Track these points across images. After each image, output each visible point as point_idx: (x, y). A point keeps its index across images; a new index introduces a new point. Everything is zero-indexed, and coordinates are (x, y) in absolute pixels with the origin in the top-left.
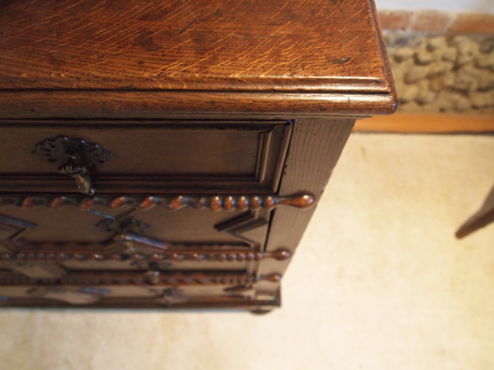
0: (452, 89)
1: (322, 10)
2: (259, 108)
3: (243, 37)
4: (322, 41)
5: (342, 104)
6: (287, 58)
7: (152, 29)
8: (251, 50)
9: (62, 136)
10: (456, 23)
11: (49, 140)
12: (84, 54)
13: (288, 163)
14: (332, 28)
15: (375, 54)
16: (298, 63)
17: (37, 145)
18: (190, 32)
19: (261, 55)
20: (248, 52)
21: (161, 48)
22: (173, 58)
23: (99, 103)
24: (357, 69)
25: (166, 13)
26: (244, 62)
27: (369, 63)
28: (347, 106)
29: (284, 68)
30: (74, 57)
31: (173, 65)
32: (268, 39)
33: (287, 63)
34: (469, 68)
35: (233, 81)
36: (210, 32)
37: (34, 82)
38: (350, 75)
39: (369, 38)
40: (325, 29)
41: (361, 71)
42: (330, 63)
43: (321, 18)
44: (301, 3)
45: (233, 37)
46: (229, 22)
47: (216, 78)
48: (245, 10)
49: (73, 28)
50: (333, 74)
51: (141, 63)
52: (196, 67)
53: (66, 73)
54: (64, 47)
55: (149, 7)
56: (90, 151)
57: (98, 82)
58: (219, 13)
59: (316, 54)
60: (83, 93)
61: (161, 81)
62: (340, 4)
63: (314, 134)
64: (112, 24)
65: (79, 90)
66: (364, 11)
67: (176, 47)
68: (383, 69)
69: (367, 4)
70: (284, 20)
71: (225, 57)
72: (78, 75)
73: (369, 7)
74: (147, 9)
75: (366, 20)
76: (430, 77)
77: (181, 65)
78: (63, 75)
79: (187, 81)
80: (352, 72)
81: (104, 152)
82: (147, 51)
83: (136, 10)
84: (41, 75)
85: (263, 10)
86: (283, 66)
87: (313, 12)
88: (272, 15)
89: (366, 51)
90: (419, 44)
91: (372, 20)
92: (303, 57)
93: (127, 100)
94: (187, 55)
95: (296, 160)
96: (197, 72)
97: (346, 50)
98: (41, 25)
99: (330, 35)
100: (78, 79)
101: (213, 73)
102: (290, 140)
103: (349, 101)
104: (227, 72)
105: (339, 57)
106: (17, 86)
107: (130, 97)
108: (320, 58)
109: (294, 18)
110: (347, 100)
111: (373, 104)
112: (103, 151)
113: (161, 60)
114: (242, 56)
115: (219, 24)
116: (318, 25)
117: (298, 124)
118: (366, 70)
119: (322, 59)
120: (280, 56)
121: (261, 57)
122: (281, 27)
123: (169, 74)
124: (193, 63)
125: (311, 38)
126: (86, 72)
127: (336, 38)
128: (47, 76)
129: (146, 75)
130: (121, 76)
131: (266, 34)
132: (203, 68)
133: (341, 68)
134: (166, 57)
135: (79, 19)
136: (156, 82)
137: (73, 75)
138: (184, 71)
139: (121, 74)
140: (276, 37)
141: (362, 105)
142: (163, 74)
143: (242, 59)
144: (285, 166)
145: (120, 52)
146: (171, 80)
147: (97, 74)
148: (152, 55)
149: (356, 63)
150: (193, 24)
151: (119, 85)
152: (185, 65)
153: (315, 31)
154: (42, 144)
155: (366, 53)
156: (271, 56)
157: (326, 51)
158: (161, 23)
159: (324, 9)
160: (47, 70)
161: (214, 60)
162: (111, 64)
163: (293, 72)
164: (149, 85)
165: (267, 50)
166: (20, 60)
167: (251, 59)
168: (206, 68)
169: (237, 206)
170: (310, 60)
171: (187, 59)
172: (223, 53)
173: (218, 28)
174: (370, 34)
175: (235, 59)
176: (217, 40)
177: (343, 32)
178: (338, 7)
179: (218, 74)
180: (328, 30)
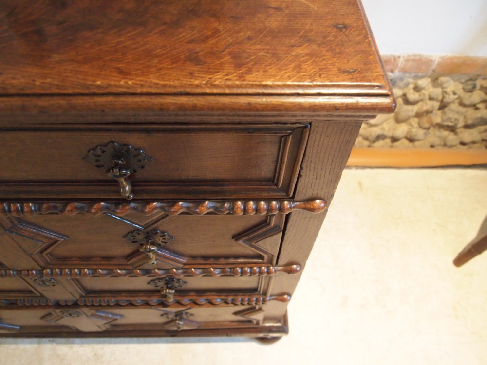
0: (440, 126)
1: (331, 36)
2: (286, 108)
3: (271, 55)
4: (334, 57)
5: (352, 104)
6: (306, 70)
7: (197, 50)
8: (278, 64)
9: (113, 142)
10: (439, 64)
11: (101, 145)
12: (145, 67)
13: (304, 166)
14: (340, 49)
15: (376, 67)
16: (316, 73)
17: (89, 151)
18: (228, 52)
19: (286, 68)
20: (275, 66)
21: (206, 63)
22: (217, 70)
23: (157, 105)
24: (363, 77)
25: (208, 39)
26: (273, 73)
27: (372, 73)
28: (356, 106)
29: (305, 77)
30: (138, 70)
31: (218, 75)
32: (291, 57)
33: (307, 73)
34: (455, 106)
35: (266, 86)
36: (244, 52)
37: (106, 88)
38: (357, 82)
39: (370, 55)
40: (335, 49)
41: (366, 78)
42: (341, 73)
43: (331, 41)
44: (315, 31)
45: (263, 55)
46: (258, 44)
47: (252, 85)
48: (270, 36)
49: (135, 49)
50: (344, 81)
51: (191, 74)
52: (236, 76)
53: (132, 81)
54: (128, 62)
55: (194, 34)
56: (135, 156)
57: (158, 88)
58: (249, 38)
59: (330, 67)
60: (145, 97)
61: (208, 87)
62: (346, 31)
63: (328, 136)
64: (165, 46)
65: (142, 94)
66: (364, 36)
67: (218, 62)
68: (383, 77)
69: (366, 31)
70: (302, 43)
71: (258, 69)
72: (142, 83)
73: (369, 33)
74: (192, 36)
75: (367, 42)
76: (418, 115)
77: (224, 75)
78: (130, 83)
79: (229, 87)
80: (359, 79)
81: (147, 157)
82: (196, 65)
83: (184, 36)
84: (112, 83)
85: (285, 36)
86: (304, 75)
87: (325, 37)
88: (292, 40)
89: (369, 64)
90: (407, 85)
91: (372, 43)
92: (320, 69)
93: (181, 102)
94: (227, 68)
95: (311, 162)
96: (237, 80)
97: (353, 63)
98: (109, 47)
99: (339, 53)
100: (142, 85)
101: (249, 81)
102: (307, 142)
103: (358, 102)
104: (260, 80)
105: (348, 69)
106: (92, 91)
107: (183, 100)
108: (333, 70)
109: (309, 41)
110: (356, 101)
111: (377, 104)
112: (145, 157)
113: (207, 72)
114: (271, 68)
115: (251, 46)
116: (329, 46)
117: (315, 126)
118: (370, 78)
119: (335, 71)
120: (301, 69)
121: (286, 69)
122: (301, 48)
123: (215, 81)
124: (233, 73)
125: (324, 56)
126: (149, 80)
127: (344, 55)
128: (117, 83)
129: (197, 82)
130: (176, 83)
131: (289, 53)
132: (241, 77)
133: (350, 76)
134: (211, 70)
135: (138, 43)
136: (204, 88)
137: (138, 82)
138: (227, 80)
139: (176, 82)
140: (296, 56)
141: (368, 105)
142: (210, 82)
143: (271, 71)
144: (301, 168)
145: (174, 66)
146: (216, 86)
147: (157, 81)
148: (200, 68)
149: (362, 73)
150: (230, 47)
151: (175, 90)
152: (227, 75)
153: (327, 51)
154: (93, 150)
155: (369, 66)
156: (294, 68)
157: (337, 65)
158: (204, 46)
159: (333, 35)
160: (116, 79)
161: (249, 71)
162: (168, 75)
163: (313, 79)
164: (198, 91)
165: (290, 64)
166: (94, 72)
167: (278, 70)
168: (243, 77)
169: (257, 210)
170: (325, 71)
171: (227, 71)
172: (256, 66)
173: (250, 49)
174: (371, 53)
175: (266, 71)
176: (250, 57)
177: (349, 51)
178: (344, 33)
179: (253, 81)
180: (337, 50)
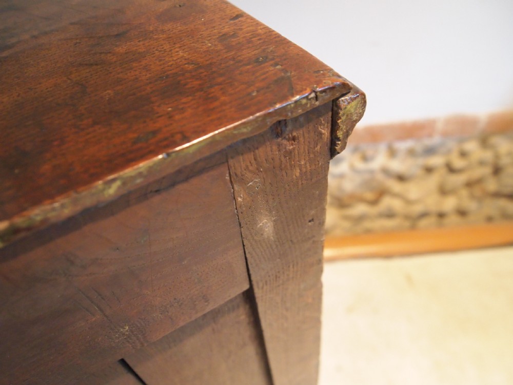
34: (511, 169)
76: (469, 185)
